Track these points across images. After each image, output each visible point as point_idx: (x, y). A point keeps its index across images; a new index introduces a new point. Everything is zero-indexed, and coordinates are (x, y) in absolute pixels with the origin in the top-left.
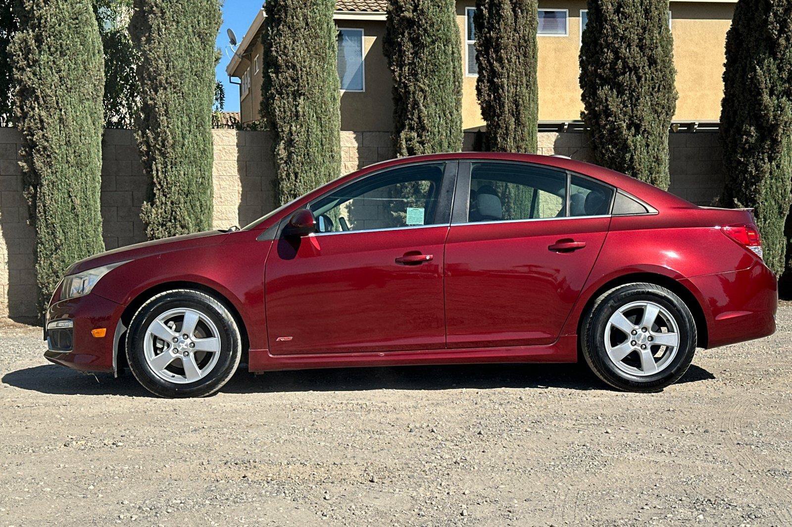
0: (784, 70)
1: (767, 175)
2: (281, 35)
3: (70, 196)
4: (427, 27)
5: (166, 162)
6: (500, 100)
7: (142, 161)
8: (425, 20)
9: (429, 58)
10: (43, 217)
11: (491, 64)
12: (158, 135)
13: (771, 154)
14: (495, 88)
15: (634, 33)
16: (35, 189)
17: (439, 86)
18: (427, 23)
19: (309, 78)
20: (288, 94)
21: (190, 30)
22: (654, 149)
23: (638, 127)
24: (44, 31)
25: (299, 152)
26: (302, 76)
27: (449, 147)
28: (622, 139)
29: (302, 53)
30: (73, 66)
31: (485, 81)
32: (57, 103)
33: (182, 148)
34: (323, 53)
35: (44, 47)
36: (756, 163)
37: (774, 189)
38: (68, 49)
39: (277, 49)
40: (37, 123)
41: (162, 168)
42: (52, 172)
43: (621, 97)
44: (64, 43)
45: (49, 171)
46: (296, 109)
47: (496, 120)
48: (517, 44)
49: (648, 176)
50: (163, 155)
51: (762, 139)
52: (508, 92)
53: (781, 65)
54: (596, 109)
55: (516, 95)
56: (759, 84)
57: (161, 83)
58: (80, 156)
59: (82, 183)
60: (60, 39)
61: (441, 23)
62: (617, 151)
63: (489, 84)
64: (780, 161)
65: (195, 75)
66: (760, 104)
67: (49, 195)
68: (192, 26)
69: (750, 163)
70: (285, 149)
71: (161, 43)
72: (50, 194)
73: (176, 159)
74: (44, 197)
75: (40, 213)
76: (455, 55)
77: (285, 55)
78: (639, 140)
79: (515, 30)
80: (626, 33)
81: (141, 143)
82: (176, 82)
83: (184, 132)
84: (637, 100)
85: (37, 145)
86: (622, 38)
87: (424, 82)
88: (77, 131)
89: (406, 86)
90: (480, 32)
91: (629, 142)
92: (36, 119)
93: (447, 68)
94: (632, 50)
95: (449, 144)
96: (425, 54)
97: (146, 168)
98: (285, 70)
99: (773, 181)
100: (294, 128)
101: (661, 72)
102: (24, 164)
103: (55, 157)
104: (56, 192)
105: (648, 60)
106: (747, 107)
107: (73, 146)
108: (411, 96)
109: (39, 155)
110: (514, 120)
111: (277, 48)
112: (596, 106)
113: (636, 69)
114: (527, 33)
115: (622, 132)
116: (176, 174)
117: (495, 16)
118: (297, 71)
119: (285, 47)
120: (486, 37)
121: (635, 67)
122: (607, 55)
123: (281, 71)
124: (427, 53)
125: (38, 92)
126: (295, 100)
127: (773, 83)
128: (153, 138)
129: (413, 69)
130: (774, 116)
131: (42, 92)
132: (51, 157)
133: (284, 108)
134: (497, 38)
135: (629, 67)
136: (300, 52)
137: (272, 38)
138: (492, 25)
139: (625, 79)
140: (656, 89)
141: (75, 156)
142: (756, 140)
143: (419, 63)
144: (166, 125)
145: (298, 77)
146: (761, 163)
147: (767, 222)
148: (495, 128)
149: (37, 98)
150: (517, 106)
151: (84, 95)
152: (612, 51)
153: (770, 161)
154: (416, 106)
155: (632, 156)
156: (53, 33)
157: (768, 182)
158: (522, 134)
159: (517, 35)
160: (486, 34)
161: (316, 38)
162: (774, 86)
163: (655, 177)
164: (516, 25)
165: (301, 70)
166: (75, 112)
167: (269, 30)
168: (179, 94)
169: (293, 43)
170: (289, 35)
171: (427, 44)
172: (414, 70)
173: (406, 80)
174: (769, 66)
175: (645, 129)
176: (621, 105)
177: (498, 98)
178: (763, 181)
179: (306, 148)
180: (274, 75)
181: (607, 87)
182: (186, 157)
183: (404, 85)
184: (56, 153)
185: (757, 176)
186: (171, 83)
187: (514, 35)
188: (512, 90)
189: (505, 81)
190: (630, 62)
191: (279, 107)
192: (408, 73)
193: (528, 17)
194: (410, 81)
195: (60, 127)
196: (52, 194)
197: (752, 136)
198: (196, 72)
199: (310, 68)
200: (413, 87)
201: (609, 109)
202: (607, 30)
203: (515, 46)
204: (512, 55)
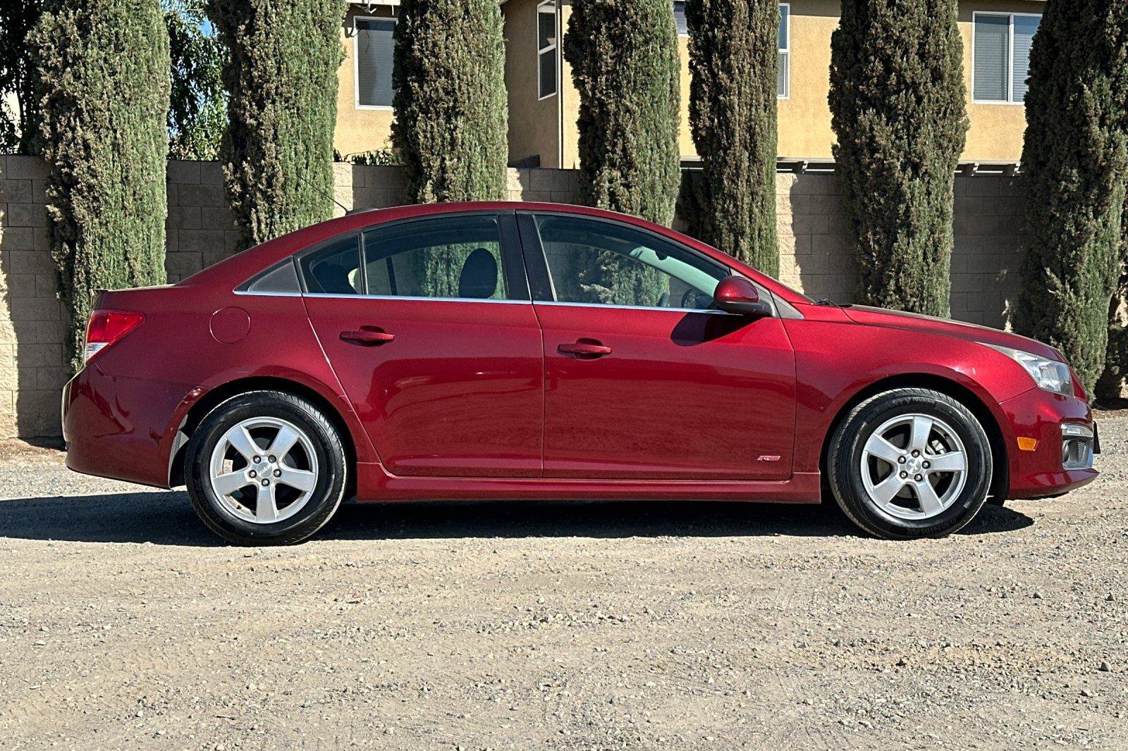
0: (1122, 92)
1: (1092, 237)
2: (428, 27)
3: (126, 259)
4: (636, 20)
5: (273, 210)
6: (728, 127)
7: (233, 207)
8: (635, 9)
9: (639, 64)
10: (85, 289)
11: (714, 76)
12: (260, 170)
13: (1098, 207)
14: (719, 108)
15: (913, 36)
16: (72, 247)
17: (652, 105)
18: (636, 14)
19: (471, 90)
20: (437, 113)
21: (309, 17)
22: (937, 199)
23: (916, 168)
24: (92, 13)
25: (456, 196)
26: (460, 87)
27: (663, 192)
28: (894, 184)
29: (460, 54)
30: (133, 67)
31: (706, 99)
32: (111, 121)
33: (296, 189)
34: (489, 54)
35: (92, 36)
36: (1076, 220)
37: (1099, 256)
38: (126, 42)
39: (422, 47)
40: (80, 149)
41: (267, 219)
42: (101, 223)
43: (892, 125)
44: (122, 32)
45: (96, 220)
46: (451, 135)
47: (722, 154)
48: (751, 47)
49: (929, 236)
50: (269, 199)
51: (1086, 186)
52: (739, 115)
53: (1117, 84)
54: (857, 141)
55: (751, 120)
56: (1087, 109)
57: (268, 93)
58: (141, 200)
59: (143, 239)
60: (116, 25)
61: (657, 14)
62: (885, 200)
63: (710, 104)
64: (1108, 217)
65: (316, 83)
66: (1087, 139)
67: (95, 257)
68: (312, 11)
69: (1068, 219)
70: (433, 192)
71: (271, 35)
72: (97, 255)
73: (287, 205)
74: (88, 260)
75: (80, 283)
76: (674, 61)
77: (434, 56)
78: (918, 185)
79: (749, 27)
80: (904, 36)
81: (232, 182)
82: (289, 92)
83: (299, 167)
84: (916, 130)
85: (79, 183)
86: (896, 42)
87: (631, 98)
88: (138, 163)
89: (602, 105)
90: (698, 29)
91: (905, 188)
92: (78, 144)
93: (663, 79)
94: (911, 58)
95: (664, 188)
96: (633, 59)
97: (239, 218)
98: (434, 78)
99: (1098, 244)
100: (448, 163)
101: (949, 91)
102: (56, 209)
103: (106, 202)
104: (105, 252)
105: (932, 73)
106: (1066, 142)
107: (132, 185)
108: (612, 118)
109: (80, 198)
110: (747, 154)
111: (421, 45)
112: (856, 137)
113: (914, 86)
114: (766, 32)
115: (894, 174)
116: (288, 227)
117: (721, 7)
118: (452, 79)
119: (435, 44)
120: (706, 36)
121: (914, 83)
122: (874, 65)
123: (428, 79)
124: (637, 57)
125: (82, 104)
126: (448, 120)
127: (1105, 109)
128: (253, 174)
129: (614, 80)
130: (1105, 155)
131: (87, 104)
132: (99, 201)
133: (431, 133)
134: (724, 39)
135: (905, 82)
136: (457, 51)
137: (412, 32)
138: (717, 19)
139: (900, 100)
140: (941, 115)
141: (135, 200)
142: (1078, 188)
143: (624, 72)
144: (274, 155)
145: (454, 89)
146: (1083, 220)
147: (1090, 302)
148: (721, 166)
149: (79, 113)
150: (752, 136)
151: (147, 109)
152: (881, 60)
153: (1096, 217)
154: (619, 133)
155: (908, 208)
156: (105, 16)
157: (1092, 245)
158: (759, 174)
159: (752, 34)
160: (706, 32)
161: (479, 31)
162: (1106, 114)
163: (939, 238)
164: (750, 20)
165: (459, 77)
166: (136, 134)
167: (407, 20)
168: (292, 111)
169: (447, 39)
170: (441, 27)
171: (638, 45)
172: (616, 81)
173: (603, 95)
174: (1100, 85)
175: (926, 170)
176: (893, 136)
177: (725, 124)
178: (1086, 245)
179: (467, 191)
180: (416, 85)
181: (871, 111)
182: (302, 202)
183: (599, 102)
184: (107, 194)
185: (1079, 237)
186: (281, 94)
187: (747, 34)
188: (745, 112)
189: (736, 100)
190: (908, 75)
191: (424, 131)
192: (606, 86)
193: (768, 9)
194: (610, 97)
195: (113, 155)
196: (100, 255)
197: (1074, 182)
198: (317, 78)
199: (472, 76)
200: (613, 105)
201: (876, 142)
202: (877, 29)
203: (749, 51)
204: (745, 63)
